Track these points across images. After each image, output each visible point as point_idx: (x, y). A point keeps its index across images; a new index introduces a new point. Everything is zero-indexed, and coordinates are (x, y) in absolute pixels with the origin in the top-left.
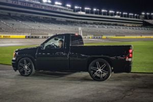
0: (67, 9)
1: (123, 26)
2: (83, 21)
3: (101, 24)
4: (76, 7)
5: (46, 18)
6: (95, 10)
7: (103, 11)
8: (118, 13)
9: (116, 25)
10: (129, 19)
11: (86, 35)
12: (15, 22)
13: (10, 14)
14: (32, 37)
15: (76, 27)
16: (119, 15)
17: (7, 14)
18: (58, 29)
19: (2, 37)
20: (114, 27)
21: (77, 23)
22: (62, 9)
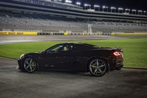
0: (77, 6)
1: (132, 22)
2: (92, 18)
3: (110, 21)
4: (86, 5)
5: (57, 15)
6: (104, 7)
7: (112, 8)
8: (127, 10)
9: (125, 22)
10: (138, 15)
11: (96, 32)
12: (28, 20)
13: (23, 12)
14: (44, 34)
15: (85, 24)
16: (127, 12)
17: (20, 12)
18: (69, 26)
19: (16, 34)
20: (123, 24)
21: (87, 20)
22: (72, 7)
